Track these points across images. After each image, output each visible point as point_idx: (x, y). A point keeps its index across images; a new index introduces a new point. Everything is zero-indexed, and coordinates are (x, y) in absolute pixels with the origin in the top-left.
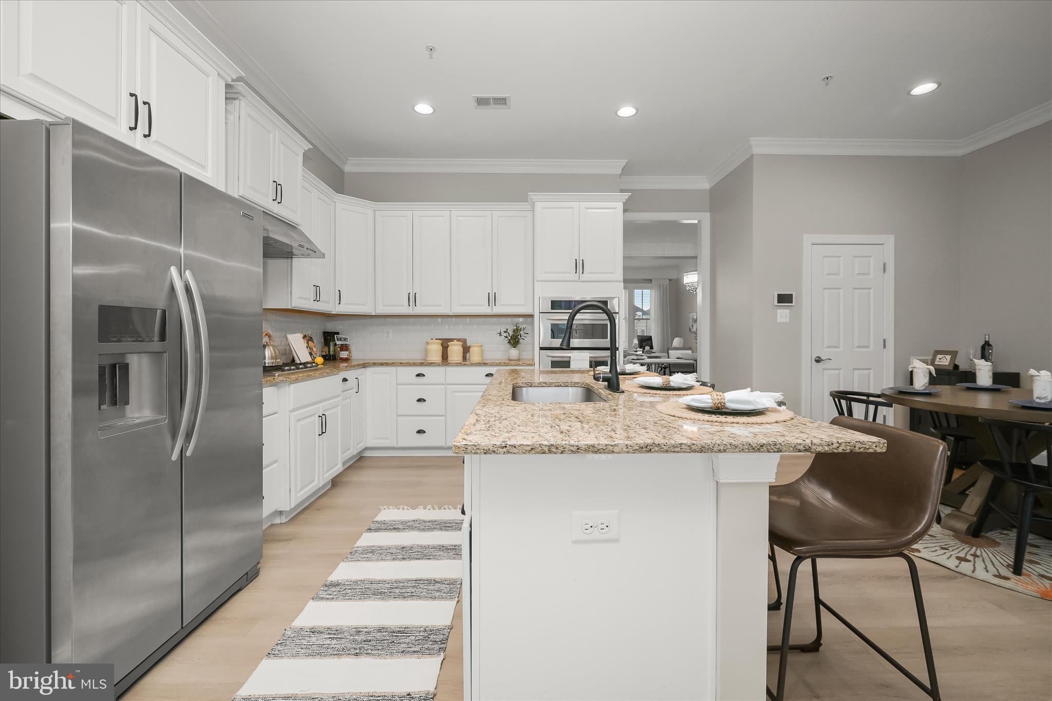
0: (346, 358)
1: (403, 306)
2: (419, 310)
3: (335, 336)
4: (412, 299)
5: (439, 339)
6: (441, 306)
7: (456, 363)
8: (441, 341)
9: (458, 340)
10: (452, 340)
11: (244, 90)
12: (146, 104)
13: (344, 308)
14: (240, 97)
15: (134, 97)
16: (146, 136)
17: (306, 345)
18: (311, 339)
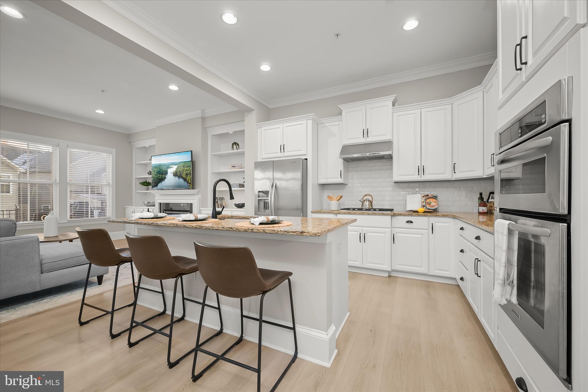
11: (341, 107)
12: (284, 145)
13: (459, 175)
14: (342, 109)
15: (281, 145)
16: (284, 152)
17: (422, 201)
18: (435, 197)
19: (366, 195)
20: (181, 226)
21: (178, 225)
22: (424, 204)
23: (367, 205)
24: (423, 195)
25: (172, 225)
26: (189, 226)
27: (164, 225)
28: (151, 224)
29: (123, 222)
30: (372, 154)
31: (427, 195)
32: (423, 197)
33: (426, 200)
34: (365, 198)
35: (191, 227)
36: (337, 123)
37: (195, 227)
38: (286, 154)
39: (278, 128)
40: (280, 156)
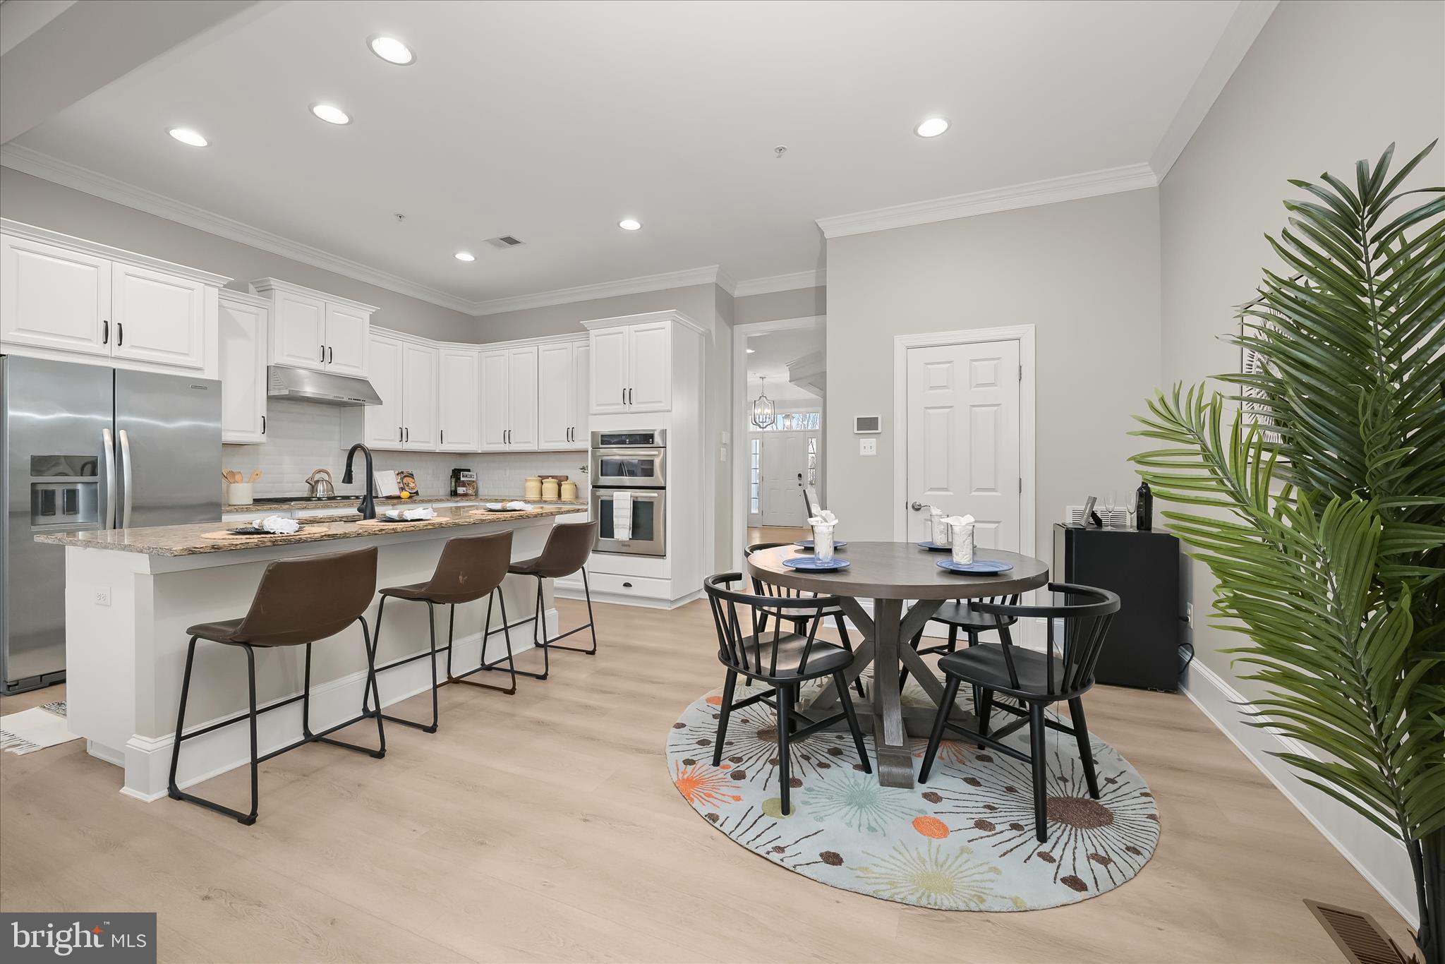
0: (463, 493)
1: (501, 443)
2: (514, 447)
3: (462, 473)
4: (507, 436)
5: (538, 476)
6: (530, 441)
8: (540, 478)
9: (553, 477)
10: (547, 477)
11: (274, 282)
12: (120, 324)
13: (447, 447)
14: (273, 287)
15: (106, 322)
16: (120, 345)
17: (398, 481)
18: (411, 476)
19: (320, 471)
22: (401, 485)
23: (321, 491)
24: (397, 472)
25: (429, 527)
27: (413, 529)
29: (269, 542)
30: (355, 399)
31: (402, 473)
32: (398, 474)
33: (402, 479)
34: (317, 477)
36: (254, 310)
38: (125, 351)
39: (96, 267)
40: (105, 350)
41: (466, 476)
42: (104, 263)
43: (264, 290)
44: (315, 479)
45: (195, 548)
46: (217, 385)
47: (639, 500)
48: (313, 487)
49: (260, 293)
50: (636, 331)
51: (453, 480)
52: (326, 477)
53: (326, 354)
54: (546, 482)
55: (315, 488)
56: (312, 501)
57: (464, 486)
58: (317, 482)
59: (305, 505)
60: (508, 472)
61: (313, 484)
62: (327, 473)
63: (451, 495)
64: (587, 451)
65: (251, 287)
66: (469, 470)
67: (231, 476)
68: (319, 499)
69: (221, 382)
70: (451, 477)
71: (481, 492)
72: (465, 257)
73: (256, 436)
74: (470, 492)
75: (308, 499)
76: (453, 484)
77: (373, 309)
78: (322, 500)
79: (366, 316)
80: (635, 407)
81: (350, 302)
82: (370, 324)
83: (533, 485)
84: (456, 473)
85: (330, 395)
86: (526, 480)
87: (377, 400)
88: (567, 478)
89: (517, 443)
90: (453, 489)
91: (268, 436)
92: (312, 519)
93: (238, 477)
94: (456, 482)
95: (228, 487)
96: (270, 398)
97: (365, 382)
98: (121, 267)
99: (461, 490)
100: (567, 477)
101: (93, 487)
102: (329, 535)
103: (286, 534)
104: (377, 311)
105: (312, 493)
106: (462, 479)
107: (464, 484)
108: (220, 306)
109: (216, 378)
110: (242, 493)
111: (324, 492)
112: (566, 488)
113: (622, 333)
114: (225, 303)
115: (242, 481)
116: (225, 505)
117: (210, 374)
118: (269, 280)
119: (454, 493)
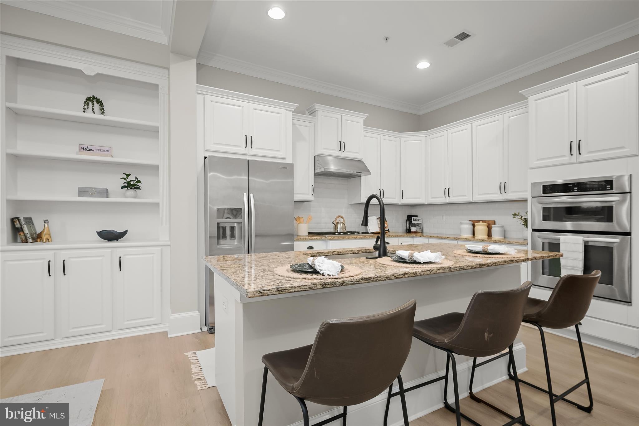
0: (414, 232)
1: (442, 197)
2: (452, 199)
3: (413, 218)
4: (447, 192)
5: (470, 221)
6: (465, 196)
7: (463, 239)
8: (472, 222)
9: (483, 221)
10: (479, 221)
11: (317, 106)
12: (251, 137)
13: (406, 201)
14: (317, 109)
15: (246, 136)
16: (251, 148)
19: (339, 217)
20: (456, 268)
21: (451, 268)
23: (340, 229)
25: (441, 271)
26: (467, 267)
27: (429, 272)
28: (402, 276)
29: (319, 287)
30: (356, 172)
32: (378, 219)
35: (470, 268)
36: (308, 124)
37: (474, 267)
38: (254, 151)
39: (242, 107)
40: (246, 152)
41: (416, 220)
42: (245, 104)
43: (312, 113)
44: (337, 221)
45: (264, 290)
46: (291, 165)
47: (590, 244)
48: (336, 226)
49: (311, 115)
50: (585, 85)
51: (408, 223)
52: (341, 220)
53: (342, 146)
54: (478, 225)
55: (337, 227)
56: (336, 234)
57: (415, 226)
58: (338, 223)
59: (332, 237)
60: (444, 217)
61: (336, 224)
62: (343, 218)
63: (407, 232)
64: (526, 200)
65: (307, 112)
66: (417, 216)
67: (298, 219)
68: (339, 234)
69: (293, 164)
70: (407, 220)
71: (425, 230)
72: (423, 65)
73: (310, 197)
74: (419, 230)
75: (334, 233)
76: (408, 225)
77: (365, 116)
78: (341, 234)
79: (362, 121)
80: (585, 156)
81: (353, 113)
82: (364, 126)
83: (467, 227)
84: (410, 218)
85: (344, 171)
86: (461, 223)
87: (368, 172)
88: (494, 223)
89: (454, 196)
90: (408, 228)
91: (315, 197)
92: (341, 251)
93: (301, 220)
94: (410, 224)
95: (297, 225)
96: (316, 175)
97: (360, 161)
98: (252, 105)
99: (413, 229)
100: (495, 221)
101: (240, 225)
102: (365, 278)
103: (332, 277)
104: (368, 116)
105: (336, 229)
106: (413, 222)
107: (415, 225)
108: (293, 124)
109: (291, 162)
110: (303, 229)
111: (341, 229)
112: (495, 230)
113: (567, 90)
114: (295, 122)
115: (303, 222)
116: (296, 235)
117: (289, 161)
118: (315, 105)
119: (409, 231)
